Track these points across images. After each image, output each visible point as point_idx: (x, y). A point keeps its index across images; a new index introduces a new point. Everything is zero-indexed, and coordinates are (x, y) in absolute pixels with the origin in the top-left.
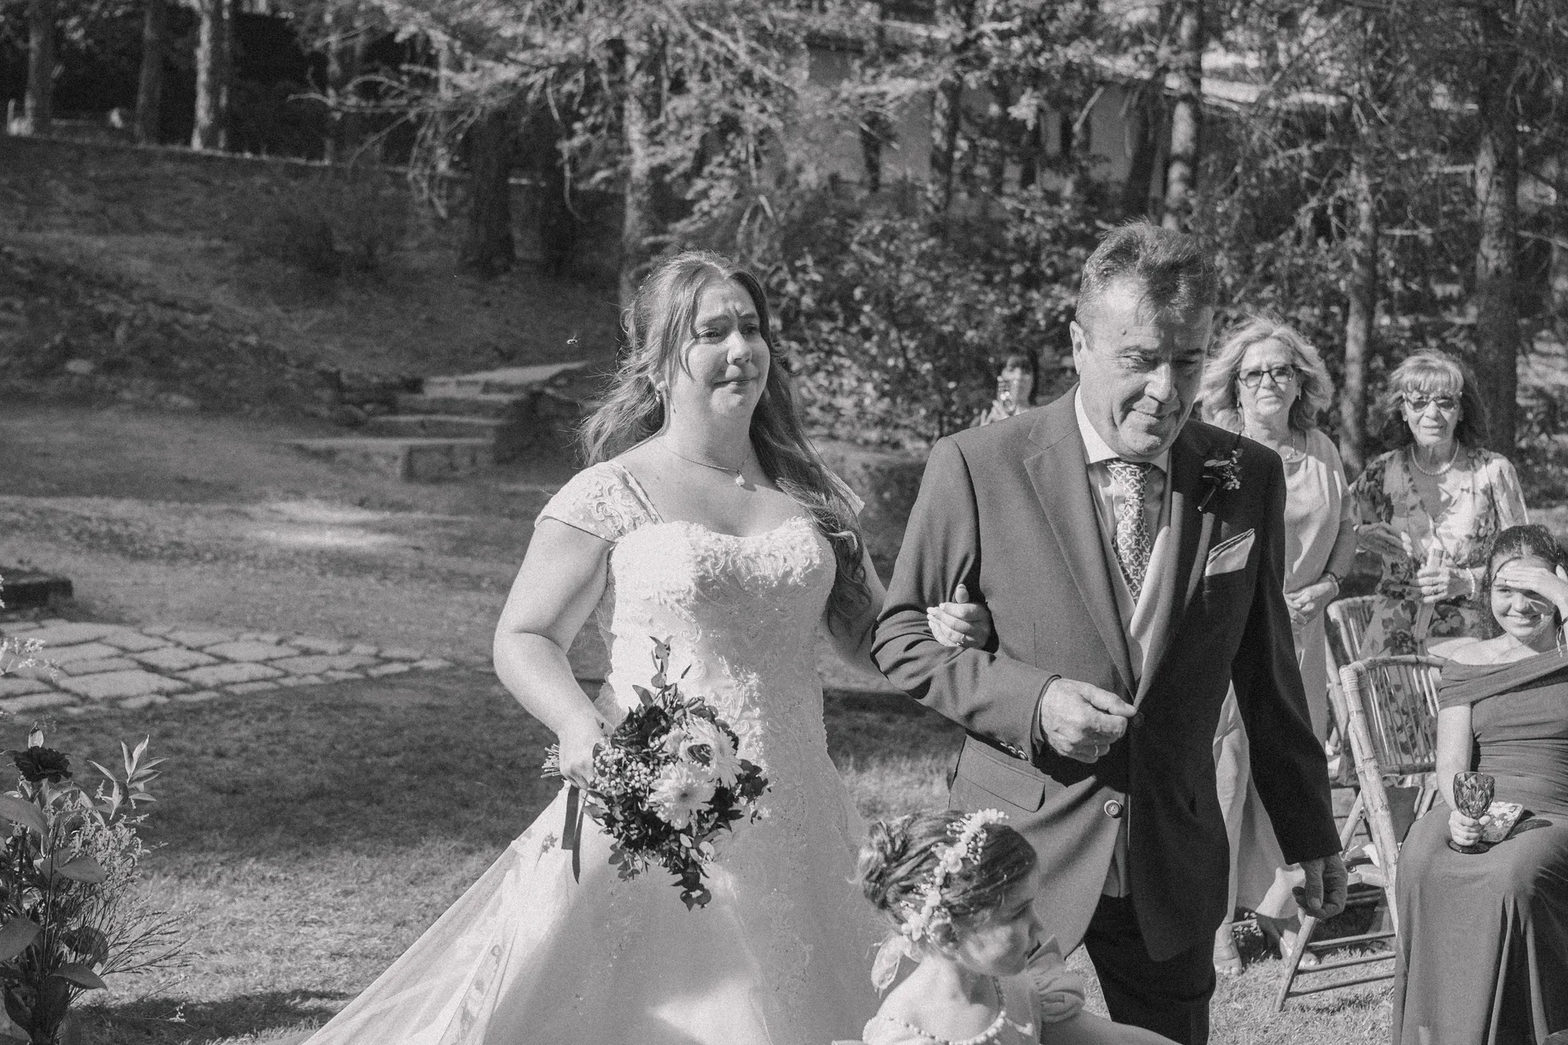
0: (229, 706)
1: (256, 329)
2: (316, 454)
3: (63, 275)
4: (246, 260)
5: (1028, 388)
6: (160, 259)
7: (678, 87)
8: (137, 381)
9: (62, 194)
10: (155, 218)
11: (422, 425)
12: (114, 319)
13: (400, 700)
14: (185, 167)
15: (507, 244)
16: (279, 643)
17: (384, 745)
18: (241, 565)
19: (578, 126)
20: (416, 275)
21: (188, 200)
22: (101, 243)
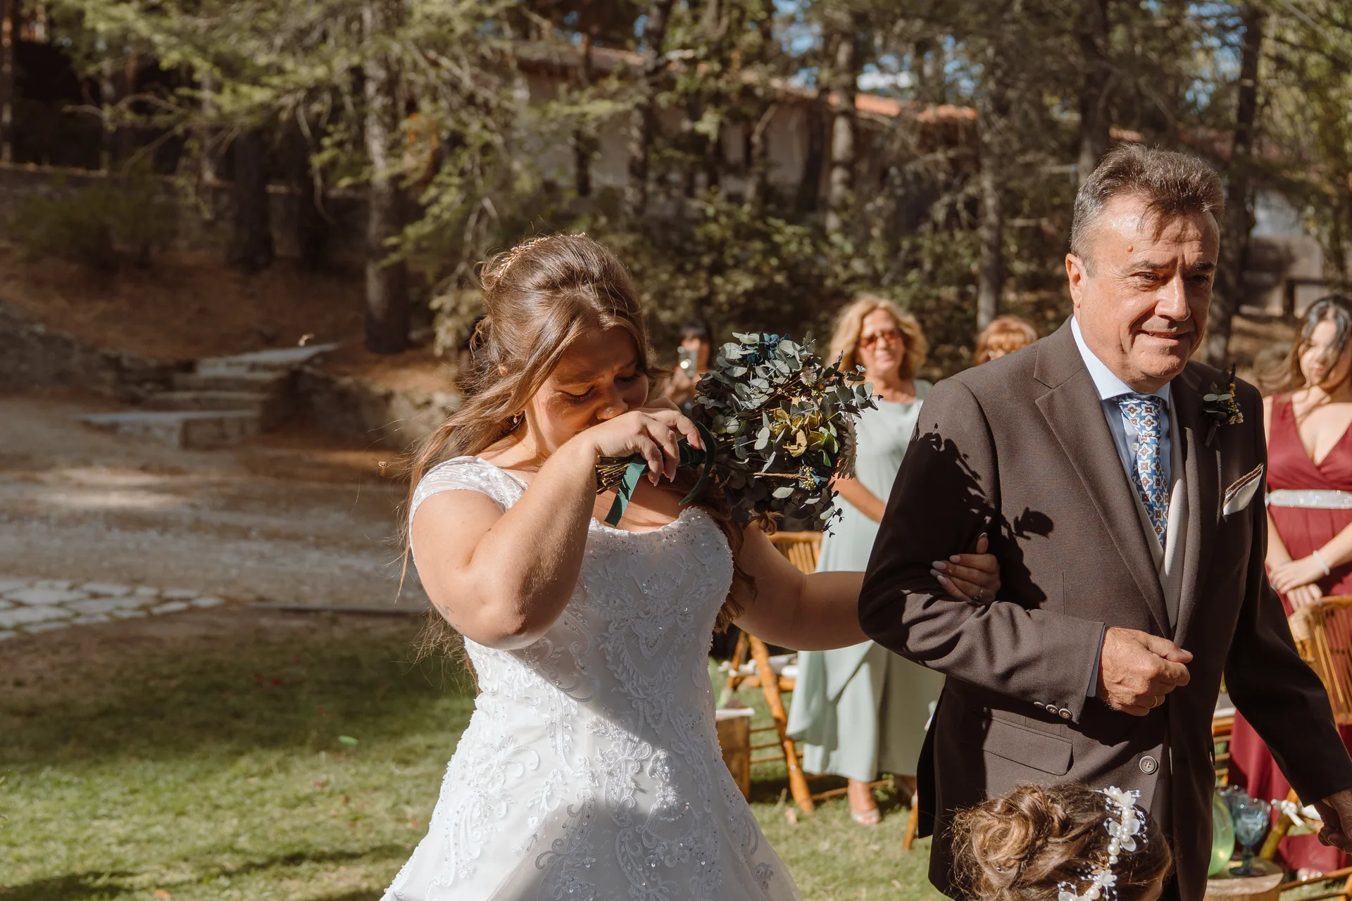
0: (26, 643)
1: (44, 320)
2: (102, 428)
4: (32, 259)
5: (705, 357)
7: (412, 107)
11: (196, 401)
13: (181, 631)
15: (268, 243)
16: (71, 588)
17: (165, 670)
18: (35, 524)
19: (327, 141)
20: (187, 271)
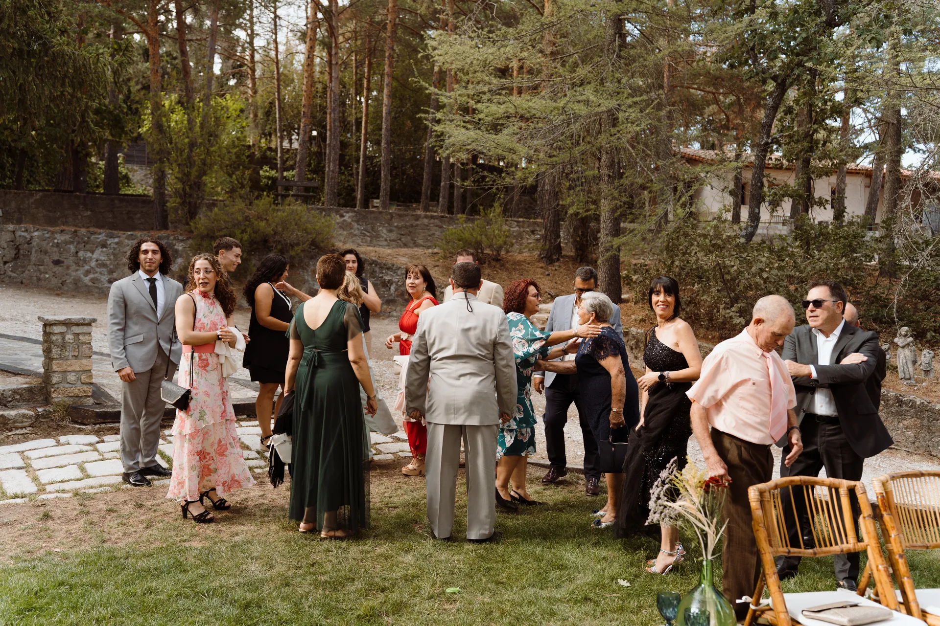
3: (371, 264)
6: (412, 257)
8: (398, 308)
9: (384, 232)
10: (420, 242)
12: (390, 282)
14: (432, 221)
20: (519, 263)
21: (434, 234)
22: (389, 251)
